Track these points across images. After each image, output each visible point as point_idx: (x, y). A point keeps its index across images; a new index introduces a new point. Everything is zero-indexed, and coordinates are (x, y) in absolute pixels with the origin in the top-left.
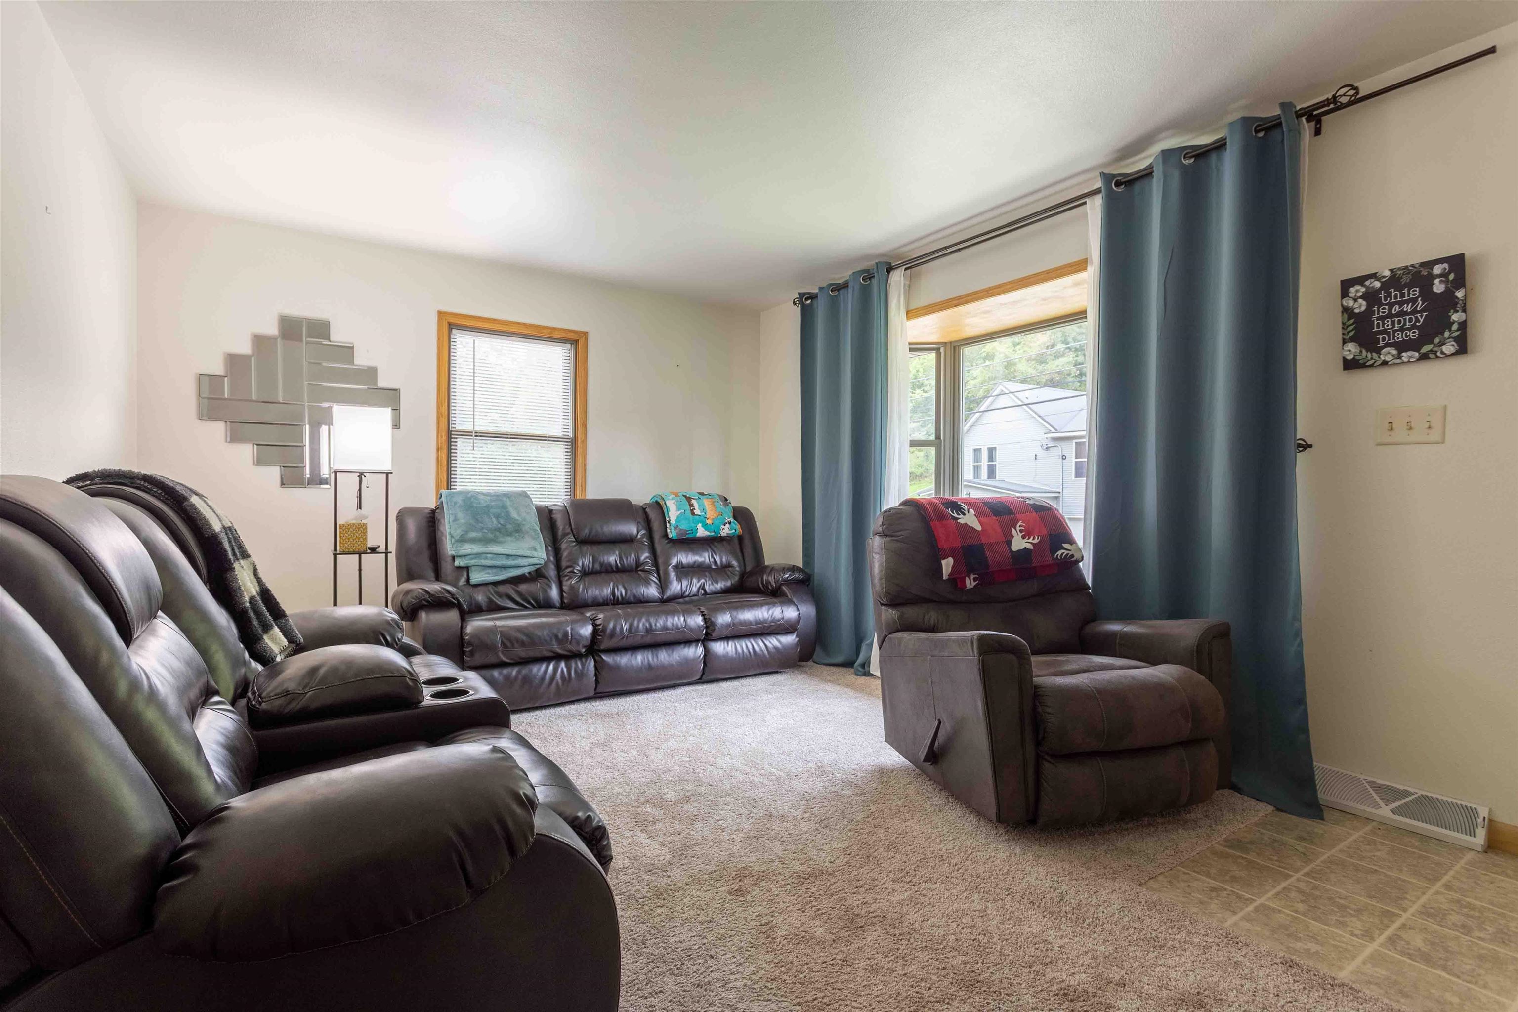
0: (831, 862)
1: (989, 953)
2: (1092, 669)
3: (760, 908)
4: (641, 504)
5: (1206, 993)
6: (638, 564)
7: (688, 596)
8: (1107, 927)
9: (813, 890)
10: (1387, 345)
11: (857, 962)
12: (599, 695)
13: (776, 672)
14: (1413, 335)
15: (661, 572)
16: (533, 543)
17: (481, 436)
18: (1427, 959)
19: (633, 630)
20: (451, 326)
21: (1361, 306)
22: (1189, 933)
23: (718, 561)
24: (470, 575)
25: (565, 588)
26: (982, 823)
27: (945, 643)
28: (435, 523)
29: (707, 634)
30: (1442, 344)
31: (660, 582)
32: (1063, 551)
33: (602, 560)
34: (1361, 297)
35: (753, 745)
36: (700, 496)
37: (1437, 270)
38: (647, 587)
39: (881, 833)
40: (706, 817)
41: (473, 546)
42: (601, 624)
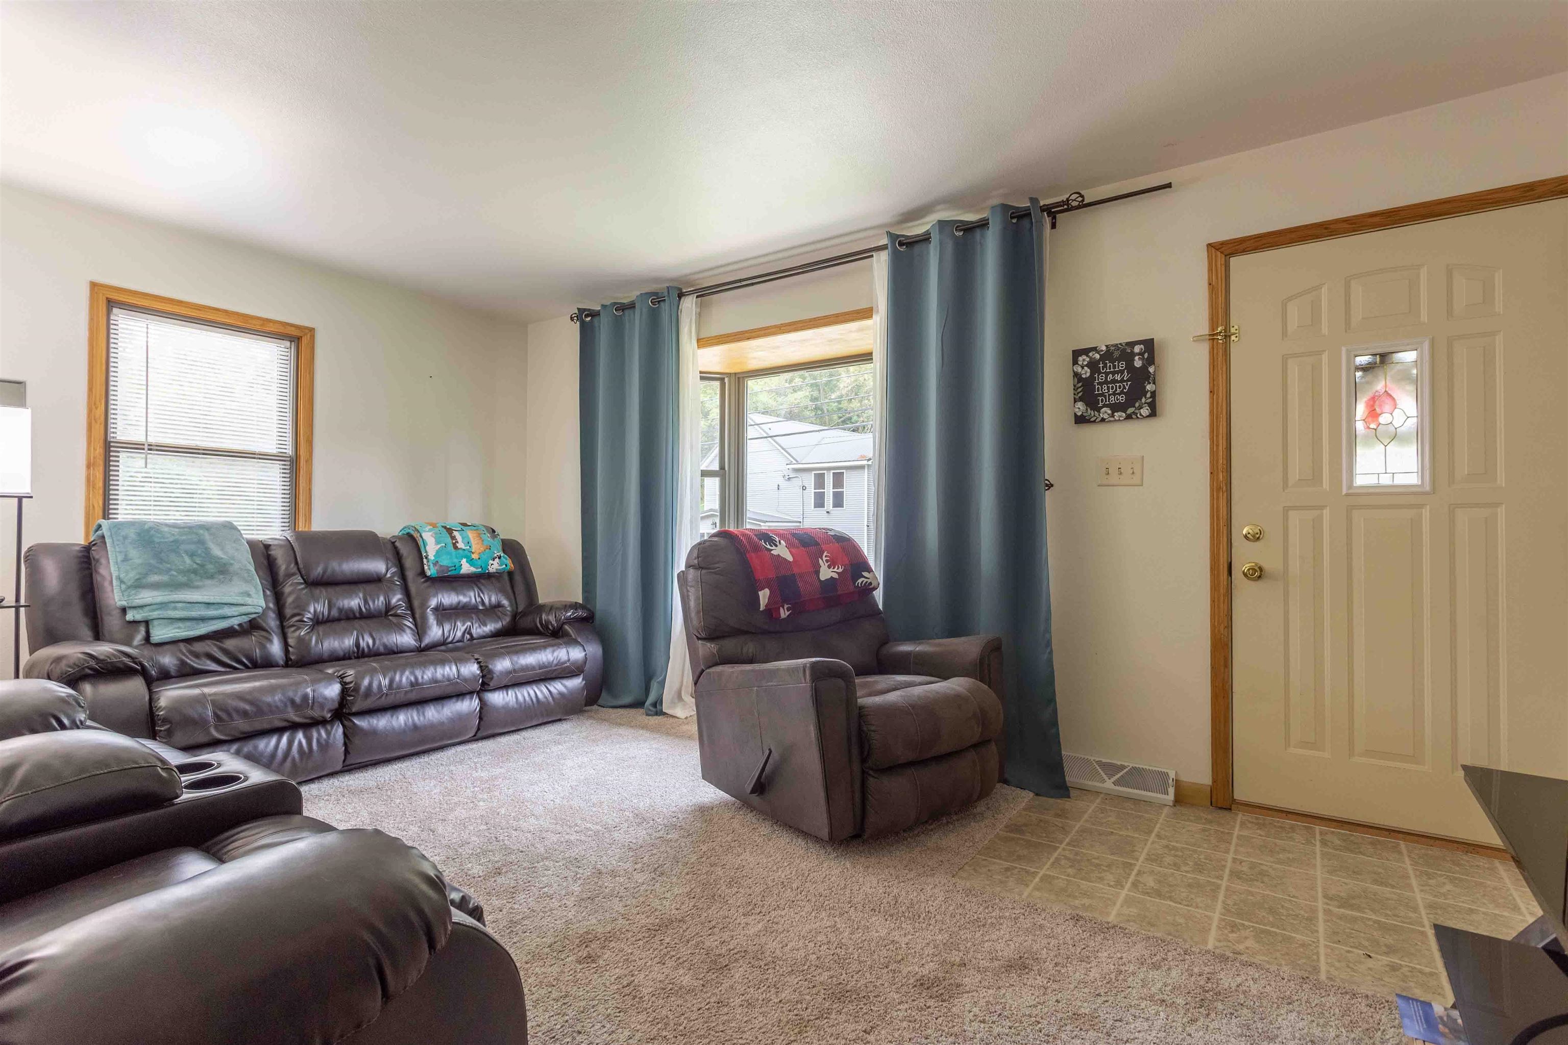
0: (677, 909)
1: (849, 964)
2: (899, 687)
3: (617, 970)
4: (388, 537)
5: (1026, 955)
6: (388, 608)
7: (451, 642)
8: (938, 917)
9: (667, 940)
10: (1104, 406)
11: (732, 1000)
12: (348, 768)
13: (560, 720)
14: (1122, 399)
15: (417, 616)
16: (245, 587)
17: (157, 450)
18: (1159, 894)
19: (395, 686)
20: (111, 304)
21: (1086, 373)
22: (1001, 909)
23: (486, 601)
24: (151, 631)
25: (291, 641)
26: (810, 845)
27: (774, 673)
28: (90, 564)
29: (483, 684)
30: (1140, 408)
31: (416, 628)
32: (863, 579)
33: (341, 604)
34: (1086, 366)
35: (558, 801)
36: (462, 527)
37: (1137, 349)
38: (400, 634)
39: (720, 872)
40: (527, 887)
41: (155, 593)
42: (351, 682)
